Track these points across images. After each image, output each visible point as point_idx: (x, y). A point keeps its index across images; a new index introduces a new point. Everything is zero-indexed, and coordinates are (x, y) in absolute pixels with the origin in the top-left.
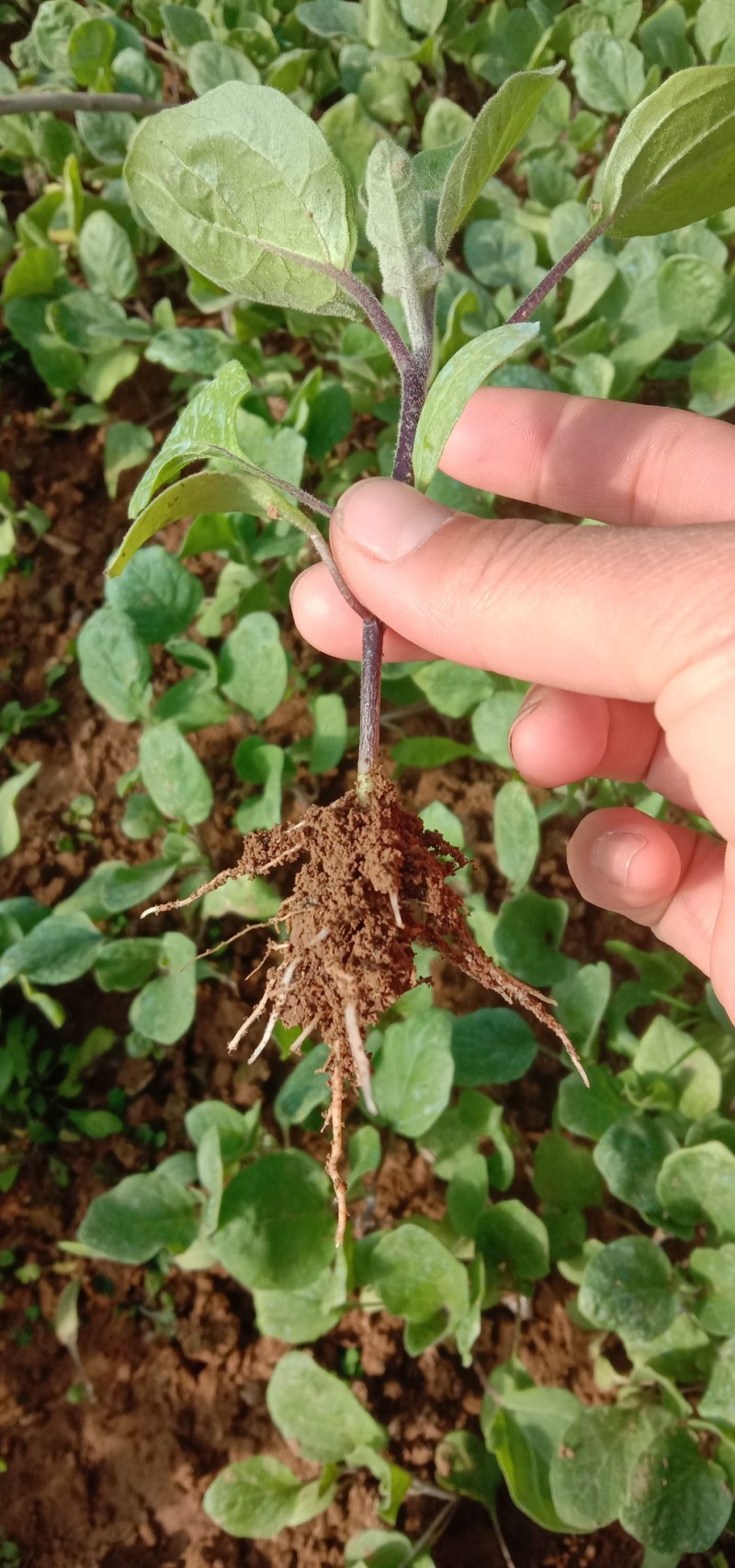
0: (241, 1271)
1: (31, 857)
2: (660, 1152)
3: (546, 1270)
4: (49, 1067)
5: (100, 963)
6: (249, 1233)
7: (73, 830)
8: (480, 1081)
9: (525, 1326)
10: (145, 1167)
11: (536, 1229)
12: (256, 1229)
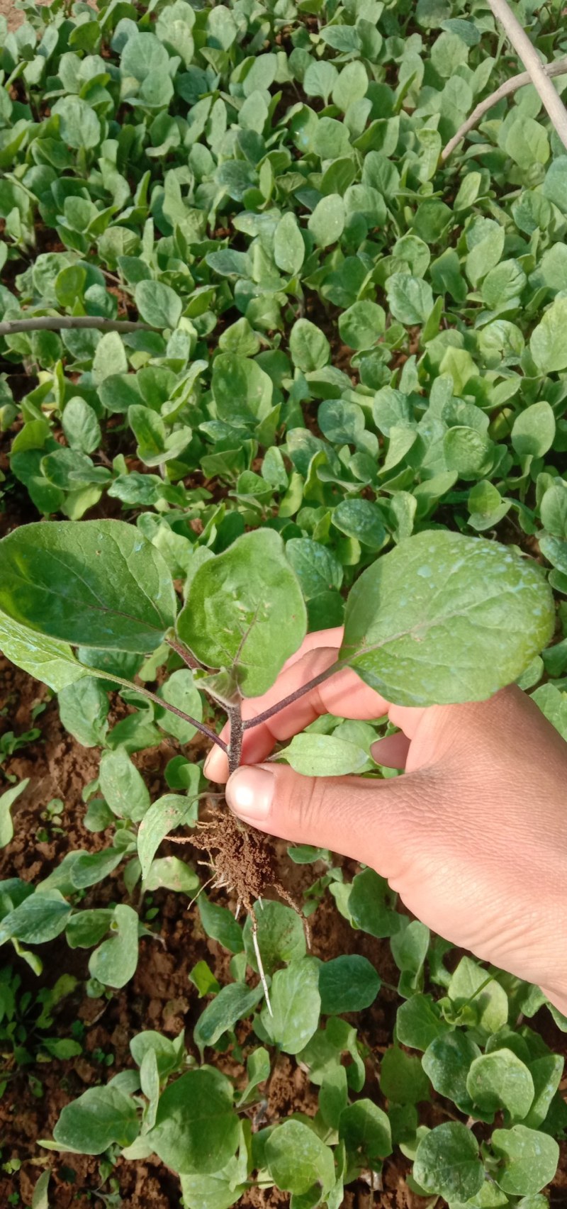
0: (172, 1160)
1: (19, 846)
2: (469, 1057)
3: (391, 1151)
4: (29, 1006)
5: (69, 927)
6: (177, 1131)
7: (48, 825)
8: (340, 1011)
9: (377, 1195)
10: (99, 1081)
11: (383, 1120)
12: (182, 1128)
